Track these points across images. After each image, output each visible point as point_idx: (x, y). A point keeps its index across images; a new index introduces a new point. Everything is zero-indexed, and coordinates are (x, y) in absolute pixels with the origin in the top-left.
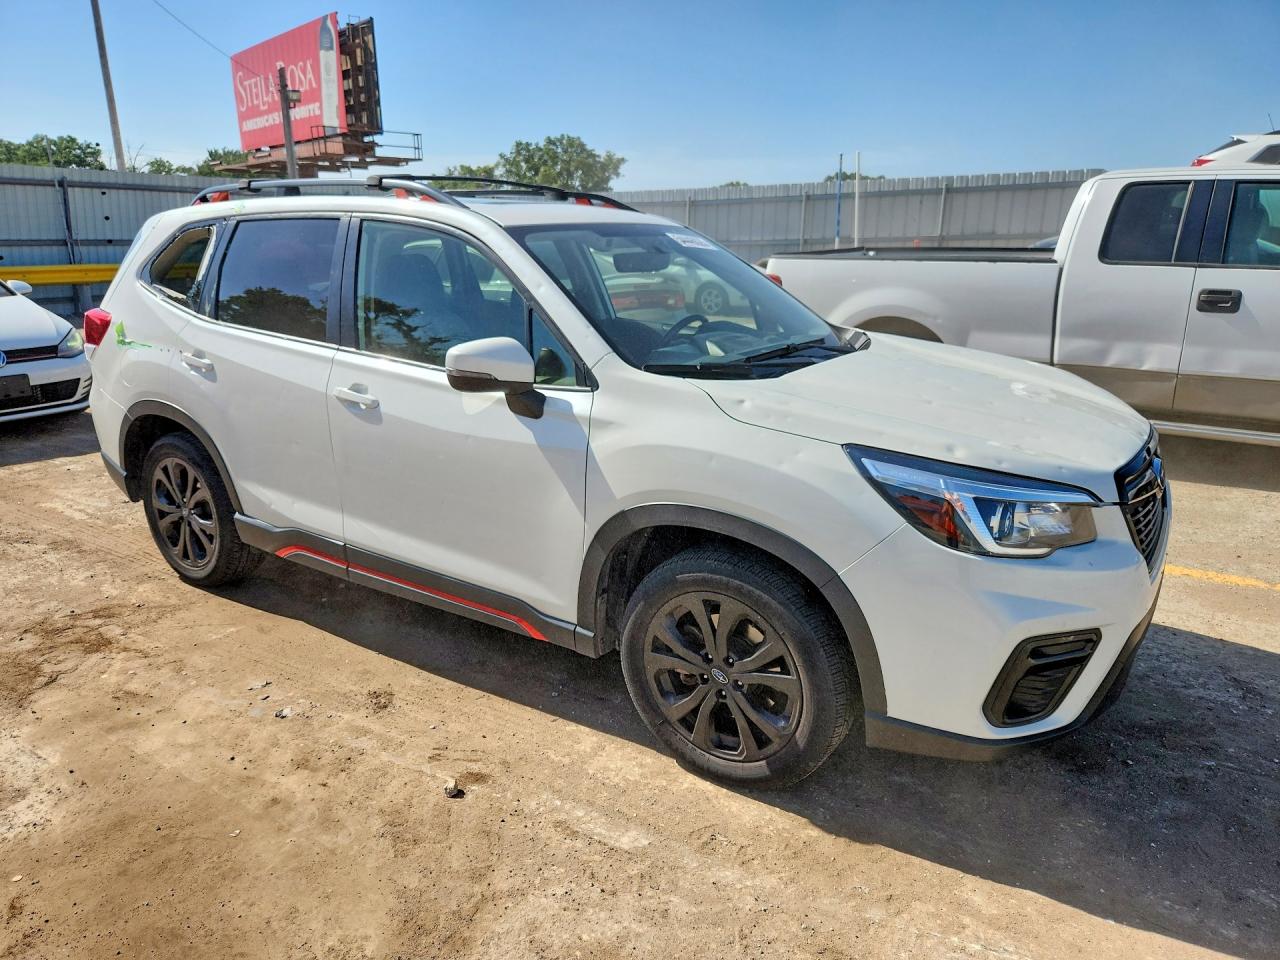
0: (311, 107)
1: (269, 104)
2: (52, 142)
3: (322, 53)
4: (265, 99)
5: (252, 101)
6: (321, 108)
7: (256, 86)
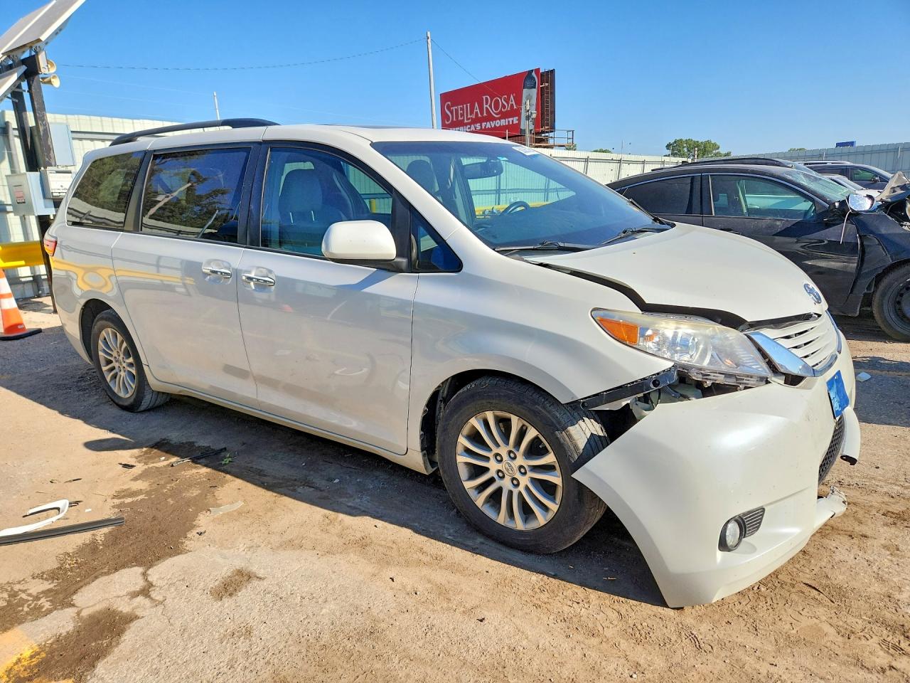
0: (511, 119)
1: (472, 118)
3: (525, 91)
4: (469, 116)
5: (457, 117)
6: (519, 120)
7: (462, 109)
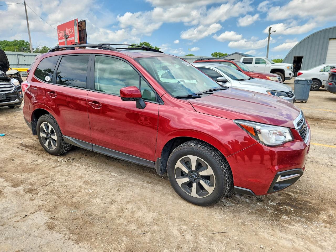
0: (72, 38)
2: (18, 41)
